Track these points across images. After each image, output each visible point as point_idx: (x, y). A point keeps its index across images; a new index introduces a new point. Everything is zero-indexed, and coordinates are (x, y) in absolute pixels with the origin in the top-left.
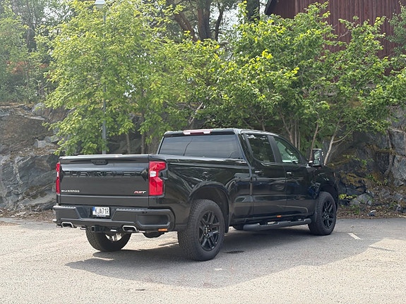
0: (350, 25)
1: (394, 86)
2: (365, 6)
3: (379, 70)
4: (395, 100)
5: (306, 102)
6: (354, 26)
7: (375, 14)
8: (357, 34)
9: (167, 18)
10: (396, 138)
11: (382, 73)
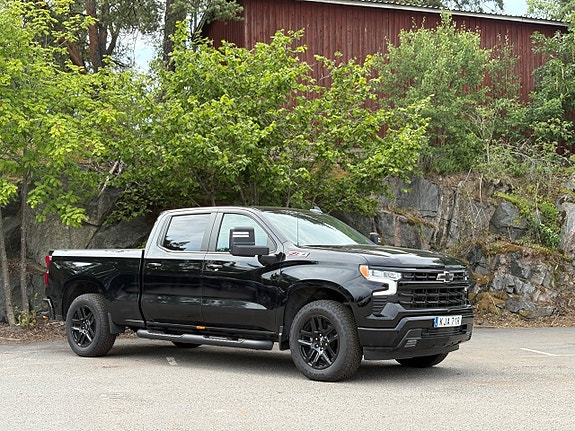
0: (329, 64)
1: (395, 151)
2: (338, 40)
3: (372, 127)
4: (396, 170)
5: (280, 169)
6: (336, 65)
7: (350, 53)
8: (341, 76)
9: (70, 35)
10: (383, 221)
11: (376, 132)
